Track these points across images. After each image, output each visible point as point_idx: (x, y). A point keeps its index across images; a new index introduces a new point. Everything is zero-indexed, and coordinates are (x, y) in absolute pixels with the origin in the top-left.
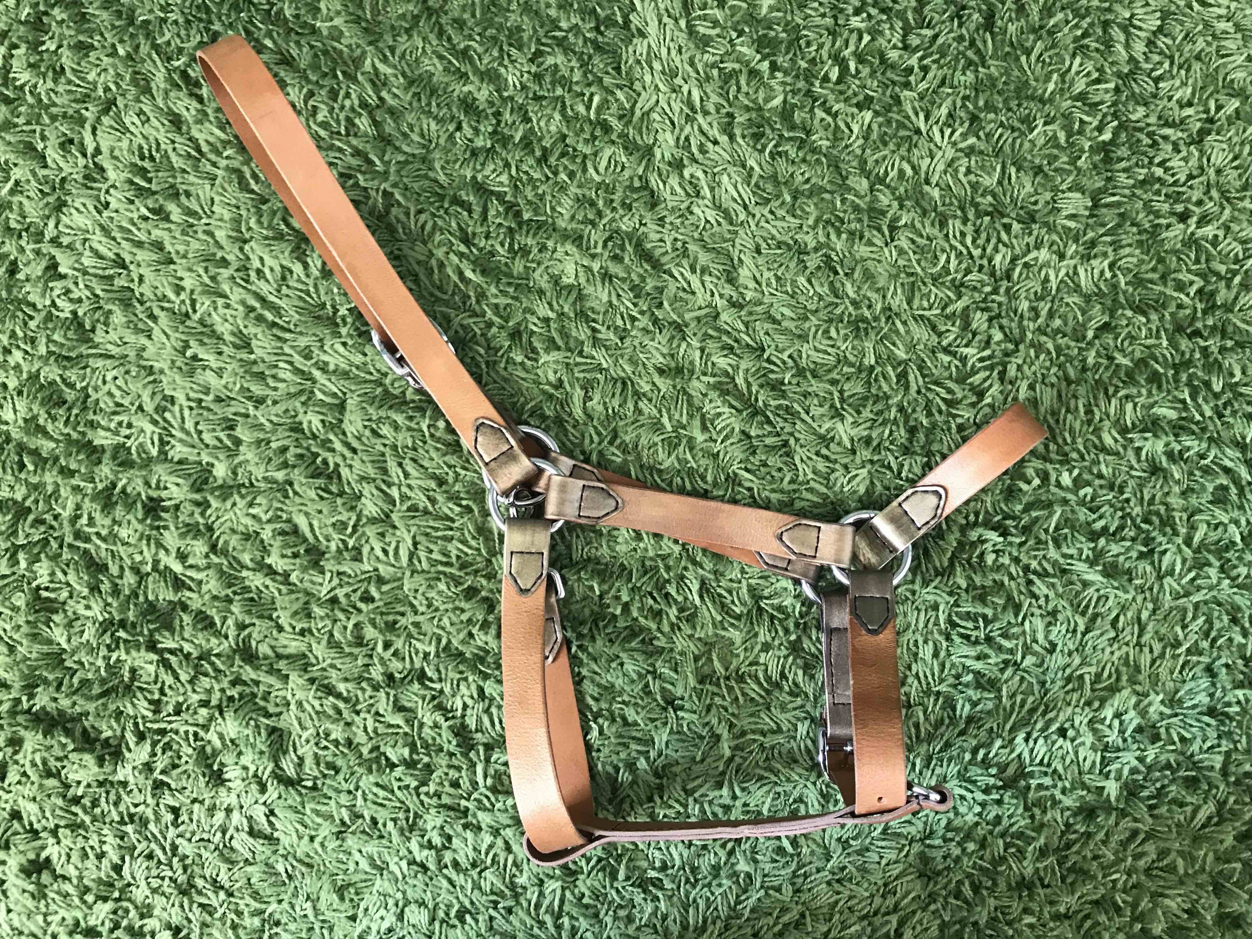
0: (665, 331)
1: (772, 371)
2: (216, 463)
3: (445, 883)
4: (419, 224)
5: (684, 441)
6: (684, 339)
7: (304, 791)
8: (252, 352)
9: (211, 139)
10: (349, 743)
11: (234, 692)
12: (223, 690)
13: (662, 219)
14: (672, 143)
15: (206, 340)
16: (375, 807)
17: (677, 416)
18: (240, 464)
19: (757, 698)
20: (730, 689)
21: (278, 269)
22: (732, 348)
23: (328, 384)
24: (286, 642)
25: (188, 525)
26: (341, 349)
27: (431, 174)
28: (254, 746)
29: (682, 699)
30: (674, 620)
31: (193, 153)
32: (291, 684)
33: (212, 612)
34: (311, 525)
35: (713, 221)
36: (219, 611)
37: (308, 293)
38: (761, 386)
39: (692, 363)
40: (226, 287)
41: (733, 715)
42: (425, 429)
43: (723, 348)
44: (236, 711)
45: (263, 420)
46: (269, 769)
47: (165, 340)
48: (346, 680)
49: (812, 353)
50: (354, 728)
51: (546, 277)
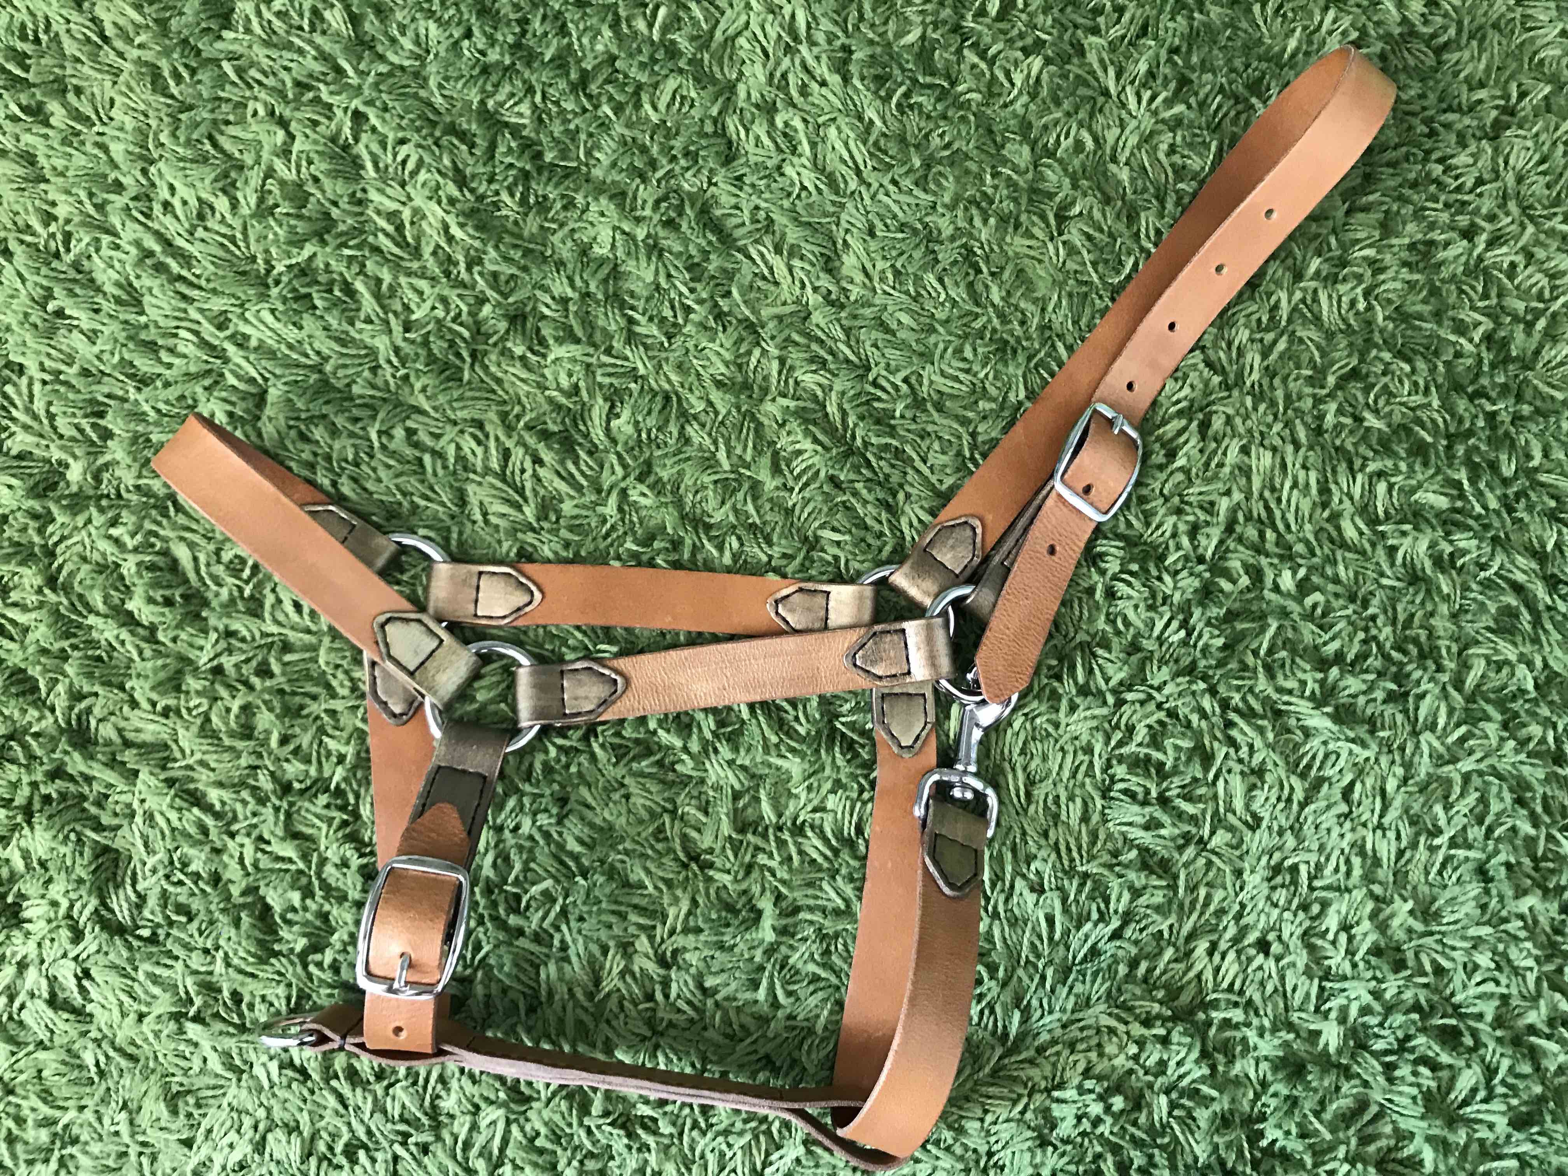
0: (730, 330)
1: (879, 399)
2: (71, 461)
3: (332, 1101)
4: (399, 158)
5: (746, 486)
6: (758, 344)
7: (136, 943)
8: (142, 313)
9: (121, 21)
10: (216, 879)
11: (50, 789)
12: (34, 785)
13: (739, 178)
14: (762, 79)
15: (78, 291)
16: (240, 977)
17: (739, 451)
18: (106, 466)
19: (820, 860)
20: (781, 844)
21: (193, 203)
22: (824, 362)
23: (244, 364)
24: (140, 725)
25: (18, 544)
26: (269, 318)
27: (423, 93)
28: (68, 871)
29: (711, 851)
30: (709, 736)
31: (95, 38)
32: (140, 785)
33: (34, 671)
34: (195, 560)
35: (811, 188)
36: (46, 670)
37: (233, 240)
38: (862, 418)
39: (766, 378)
40: (115, 221)
41: (783, 882)
42: (374, 436)
43: (811, 361)
44: (50, 817)
45: (146, 408)
46: (90, 908)
47: (19, 285)
48: (220, 785)
49: (936, 378)
50: (225, 858)
51: (570, 244)
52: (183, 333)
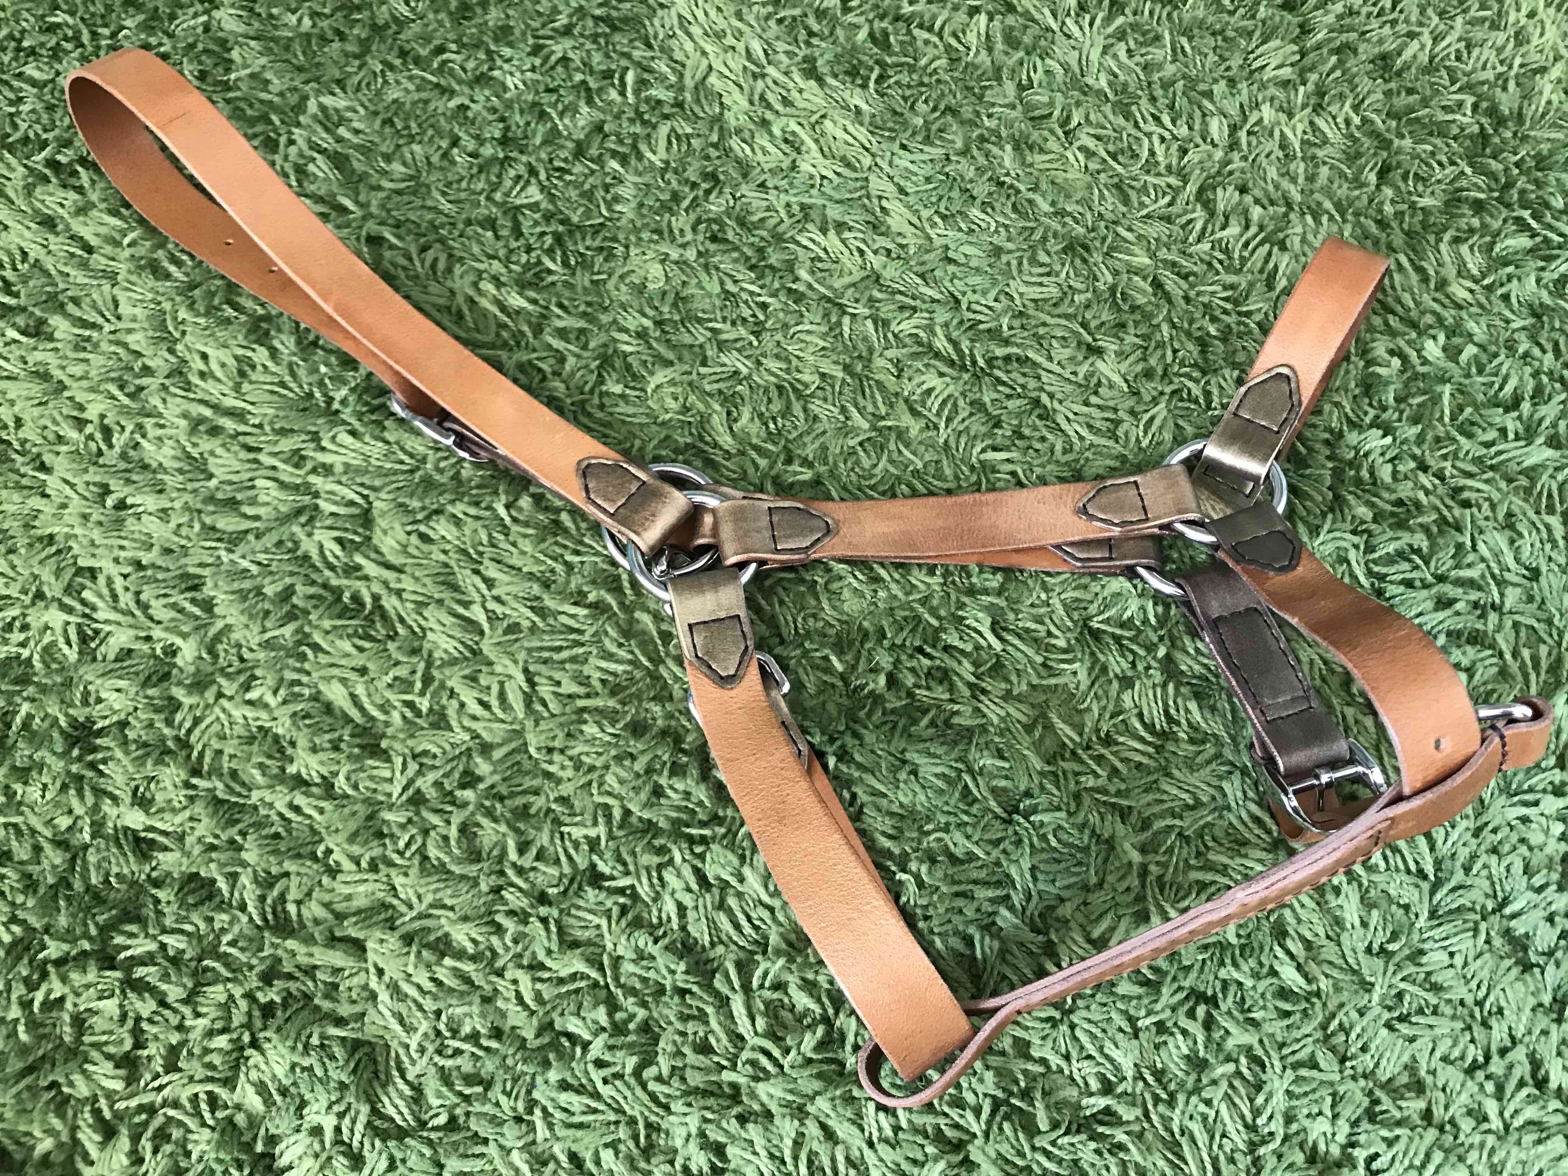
0: (813, 308)
1: (981, 322)
2: (179, 642)
4: (428, 264)
5: (893, 435)
6: (845, 313)
7: (433, 1136)
9: (103, 230)
10: (497, 1033)
11: (272, 995)
12: (249, 996)
13: (762, 185)
14: (745, 104)
16: (571, 1132)
18: (217, 639)
20: (1100, 759)
21: (231, 362)
22: (914, 307)
23: (337, 488)
24: (347, 890)
25: (145, 745)
26: (348, 440)
27: (429, 203)
28: (324, 1081)
29: (1028, 794)
30: (972, 679)
31: (79, 252)
32: (371, 956)
33: (207, 872)
34: (354, 697)
35: (831, 175)
36: (222, 865)
37: (282, 384)
40: (155, 401)
42: (502, 512)
43: (902, 308)
44: (279, 1030)
45: (245, 564)
46: (362, 1119)
47: (68, 491)
48: (465, 919)
49: (1023, 289)
50: (500, 1003)
51: (623, 288)
52: (260, 483)
